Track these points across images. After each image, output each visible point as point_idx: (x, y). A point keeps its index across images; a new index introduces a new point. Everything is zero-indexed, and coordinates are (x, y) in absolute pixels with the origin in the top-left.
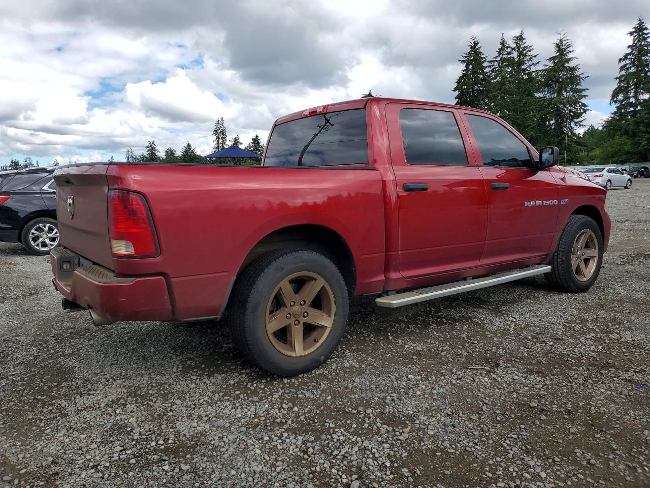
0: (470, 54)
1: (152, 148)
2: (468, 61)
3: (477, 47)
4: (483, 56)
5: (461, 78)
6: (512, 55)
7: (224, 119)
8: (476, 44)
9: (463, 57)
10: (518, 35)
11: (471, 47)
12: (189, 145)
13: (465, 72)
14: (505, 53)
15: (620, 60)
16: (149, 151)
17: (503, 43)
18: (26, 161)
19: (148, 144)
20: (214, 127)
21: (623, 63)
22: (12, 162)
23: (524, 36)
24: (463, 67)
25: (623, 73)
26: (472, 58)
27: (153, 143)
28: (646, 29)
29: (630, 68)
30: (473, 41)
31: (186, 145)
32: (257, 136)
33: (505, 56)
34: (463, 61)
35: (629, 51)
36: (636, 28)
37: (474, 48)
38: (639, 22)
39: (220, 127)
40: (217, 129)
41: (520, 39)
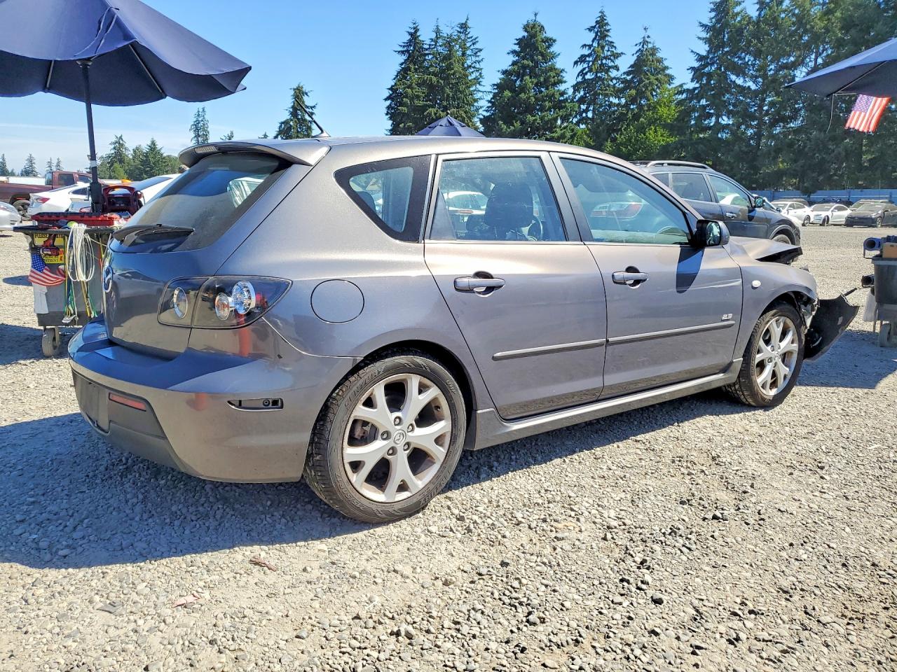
0: (410, 41)
1: (119, 144)
2: (408, 51)
4: (423, 46)
5: (399, 73)
7: (206, 110)
8: (416, 32)
9: (401, 46)
10: (464, 22)
11: (411, 34)
12: (153, 143)
13: (403, 66)
14: (440, 44)
15: (576, 63)
16: (114, 148)
17: (438, 31)
19: (114, 139)
20: (192, 120)
21: (580, 67)
23: (469, 24)
24: (402, 58)
25: (580, 79)
26: (412, 48)
27: (121, 138)
28: (607, 24)
29: (586, 73)
30: (412, 26)
31: (149, 143)
34: (403, 52)
35: (586, 51)
36: (596, 22)
37: (414, 35)
38: (600, 14)
39: (200, 119)
40: (197, 122)
41: (464, 27)
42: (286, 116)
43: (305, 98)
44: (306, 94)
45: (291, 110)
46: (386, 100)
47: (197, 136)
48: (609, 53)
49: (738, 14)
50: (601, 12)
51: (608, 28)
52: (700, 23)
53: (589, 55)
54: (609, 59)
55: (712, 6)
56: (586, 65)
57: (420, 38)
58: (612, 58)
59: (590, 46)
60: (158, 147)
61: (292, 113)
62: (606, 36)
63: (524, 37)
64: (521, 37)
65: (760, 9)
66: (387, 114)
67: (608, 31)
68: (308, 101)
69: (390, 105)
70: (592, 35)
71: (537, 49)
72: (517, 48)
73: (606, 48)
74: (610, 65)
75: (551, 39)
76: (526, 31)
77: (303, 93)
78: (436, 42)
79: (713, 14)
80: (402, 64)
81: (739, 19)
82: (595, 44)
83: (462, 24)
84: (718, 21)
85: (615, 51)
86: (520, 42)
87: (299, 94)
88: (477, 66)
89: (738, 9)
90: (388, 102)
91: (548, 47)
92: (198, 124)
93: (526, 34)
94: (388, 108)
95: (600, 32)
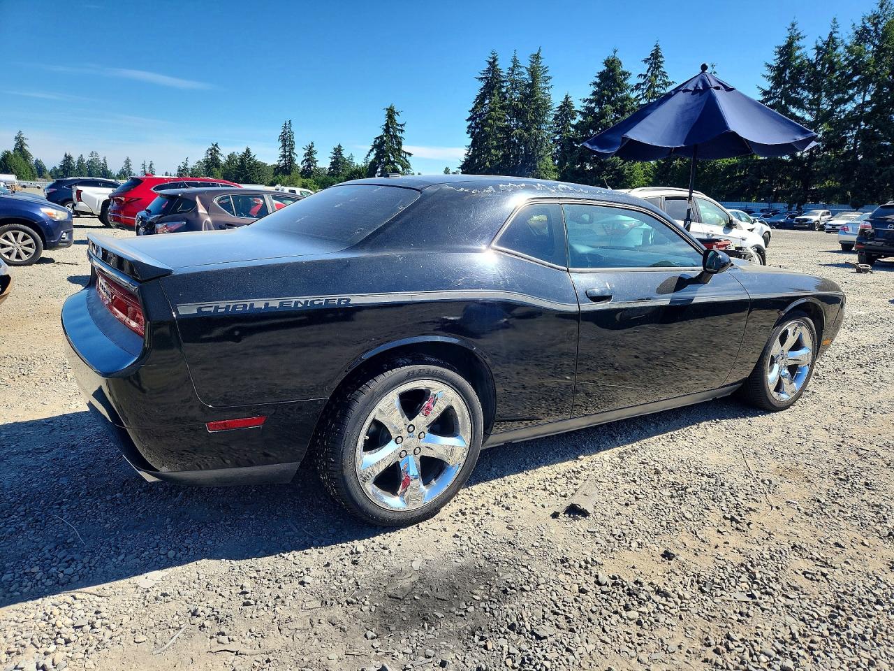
0: (489, 70)
1: (214, 151)
2: (487, 78)
3: (496, 63)
4: (501, 74)
5: (478, 97)
6: (524, 76)
7: (292, 122)
8: (494, 62)
9: (481, 73)
11: (490, 63)
12: (248, 151)
14: (517, 72)
16: (211, 154)
17: (515, 61)
18: (92, 156)
20: (280, 132)
22: (66, 155)
23: (541, 55)
24: (482, 84)
26: (490, 75)
27: (216, 145)
28: (661, 56)
29: (641, 99)
30: (491, 56)
31: (245, 151)
32: (339, 146)
33: (517, 77)
35: (641, 80)
36: (652, 55)
37: (493, 64)
38: (655, 48)
39: (287, 131)
40: (284, 134)
41: (537, 57)
42: (380, 132)
43: (396, 117)
44: (397, 113)
45: (385, 127)
46: (468, 120)
47: (284, 145)
48: (661, 82)
49: (798, 57)
50: (656, 46)
51: (661, 59)
52: (766, 63)
53: (643, 84)
54: (661, 87)
55: (777, 50)
56: (640, 92)
57: (498, 67)
58: (663, 86)
59: (645, 76)
60: (253, 154)
61: (385, 130)
62: (660, 67)
63: (604, 71)
64: (601, 70)
65: (818, 53)
66: (468, 133)
67: (661, 62)
68: (398, 120)
69: (471, 125)
70: (647, 66)
71: (615, 81)
72: (598, 80)
73: (659, 78)
74: (662, 92)
75: (626, 73)
76: (606, 65)
77: (395, 113)
78: (513, 71)
79: (778, 56)
80: (481, 89)
81: (799, 61)
82: (649, 74)
83: (536, 55)
84: (782, 62)
85: (667, 81)
86: (601, 75)
87: (391, 114)
88: (547, 91)
89: (798, 53)
90: (470, 122)
91: (625, 79)
92: (285, 134)
93: (605, 68)
94: (469, 127)
95: (655, 63)
